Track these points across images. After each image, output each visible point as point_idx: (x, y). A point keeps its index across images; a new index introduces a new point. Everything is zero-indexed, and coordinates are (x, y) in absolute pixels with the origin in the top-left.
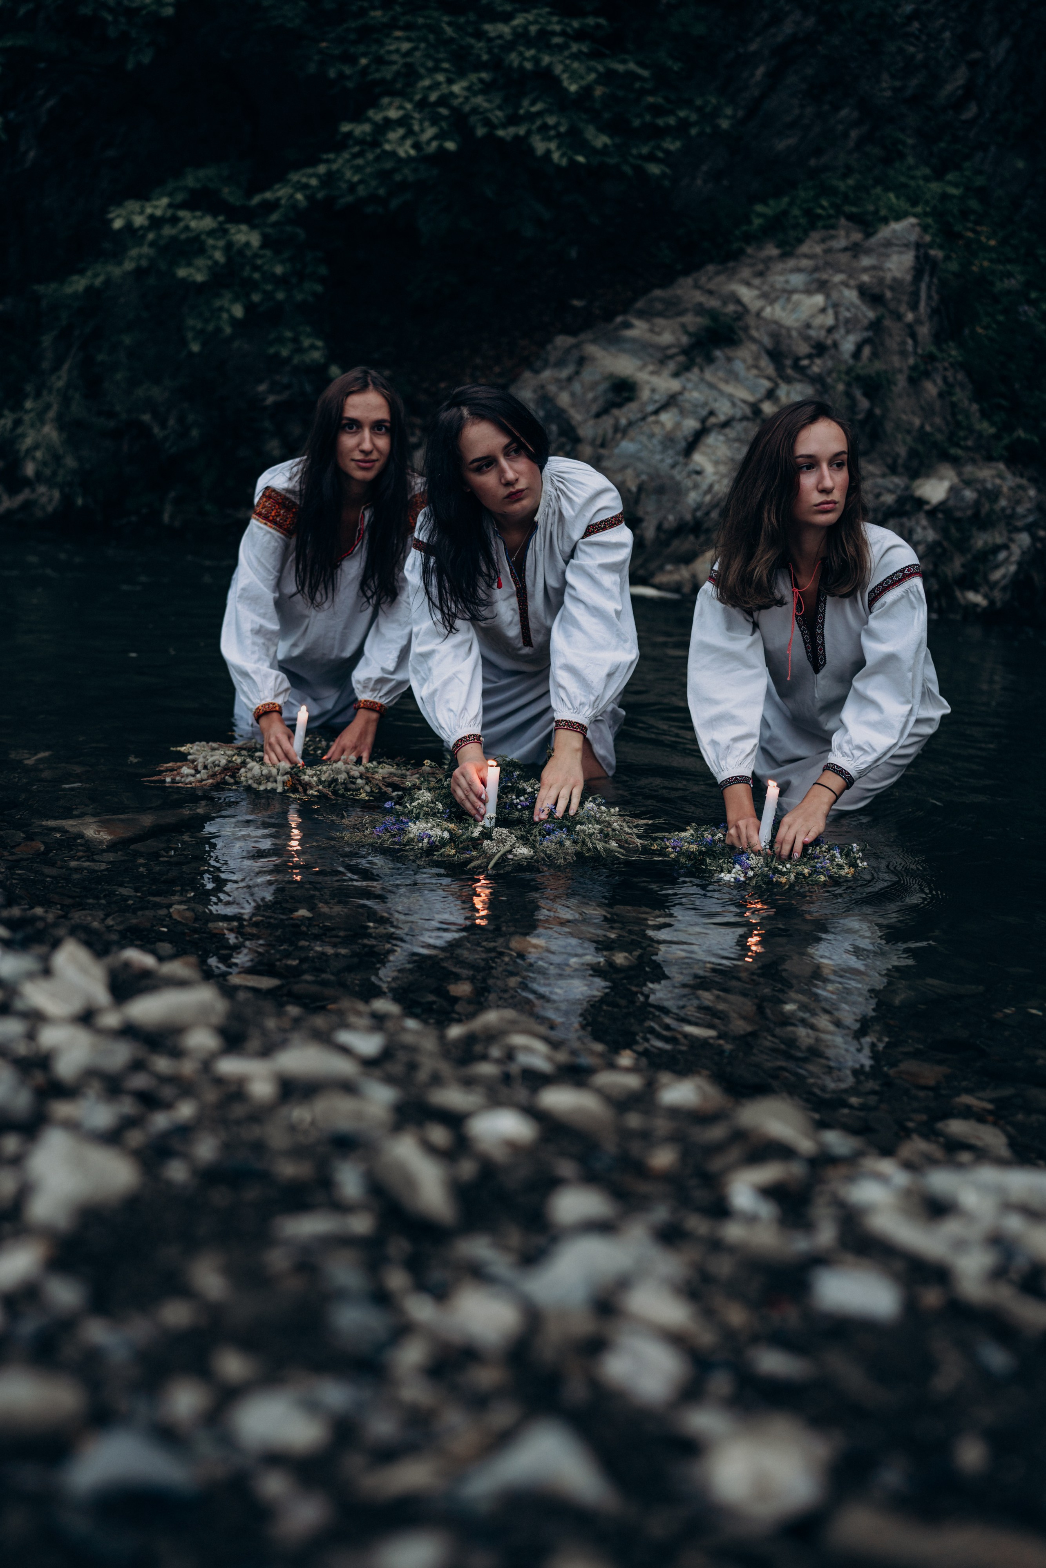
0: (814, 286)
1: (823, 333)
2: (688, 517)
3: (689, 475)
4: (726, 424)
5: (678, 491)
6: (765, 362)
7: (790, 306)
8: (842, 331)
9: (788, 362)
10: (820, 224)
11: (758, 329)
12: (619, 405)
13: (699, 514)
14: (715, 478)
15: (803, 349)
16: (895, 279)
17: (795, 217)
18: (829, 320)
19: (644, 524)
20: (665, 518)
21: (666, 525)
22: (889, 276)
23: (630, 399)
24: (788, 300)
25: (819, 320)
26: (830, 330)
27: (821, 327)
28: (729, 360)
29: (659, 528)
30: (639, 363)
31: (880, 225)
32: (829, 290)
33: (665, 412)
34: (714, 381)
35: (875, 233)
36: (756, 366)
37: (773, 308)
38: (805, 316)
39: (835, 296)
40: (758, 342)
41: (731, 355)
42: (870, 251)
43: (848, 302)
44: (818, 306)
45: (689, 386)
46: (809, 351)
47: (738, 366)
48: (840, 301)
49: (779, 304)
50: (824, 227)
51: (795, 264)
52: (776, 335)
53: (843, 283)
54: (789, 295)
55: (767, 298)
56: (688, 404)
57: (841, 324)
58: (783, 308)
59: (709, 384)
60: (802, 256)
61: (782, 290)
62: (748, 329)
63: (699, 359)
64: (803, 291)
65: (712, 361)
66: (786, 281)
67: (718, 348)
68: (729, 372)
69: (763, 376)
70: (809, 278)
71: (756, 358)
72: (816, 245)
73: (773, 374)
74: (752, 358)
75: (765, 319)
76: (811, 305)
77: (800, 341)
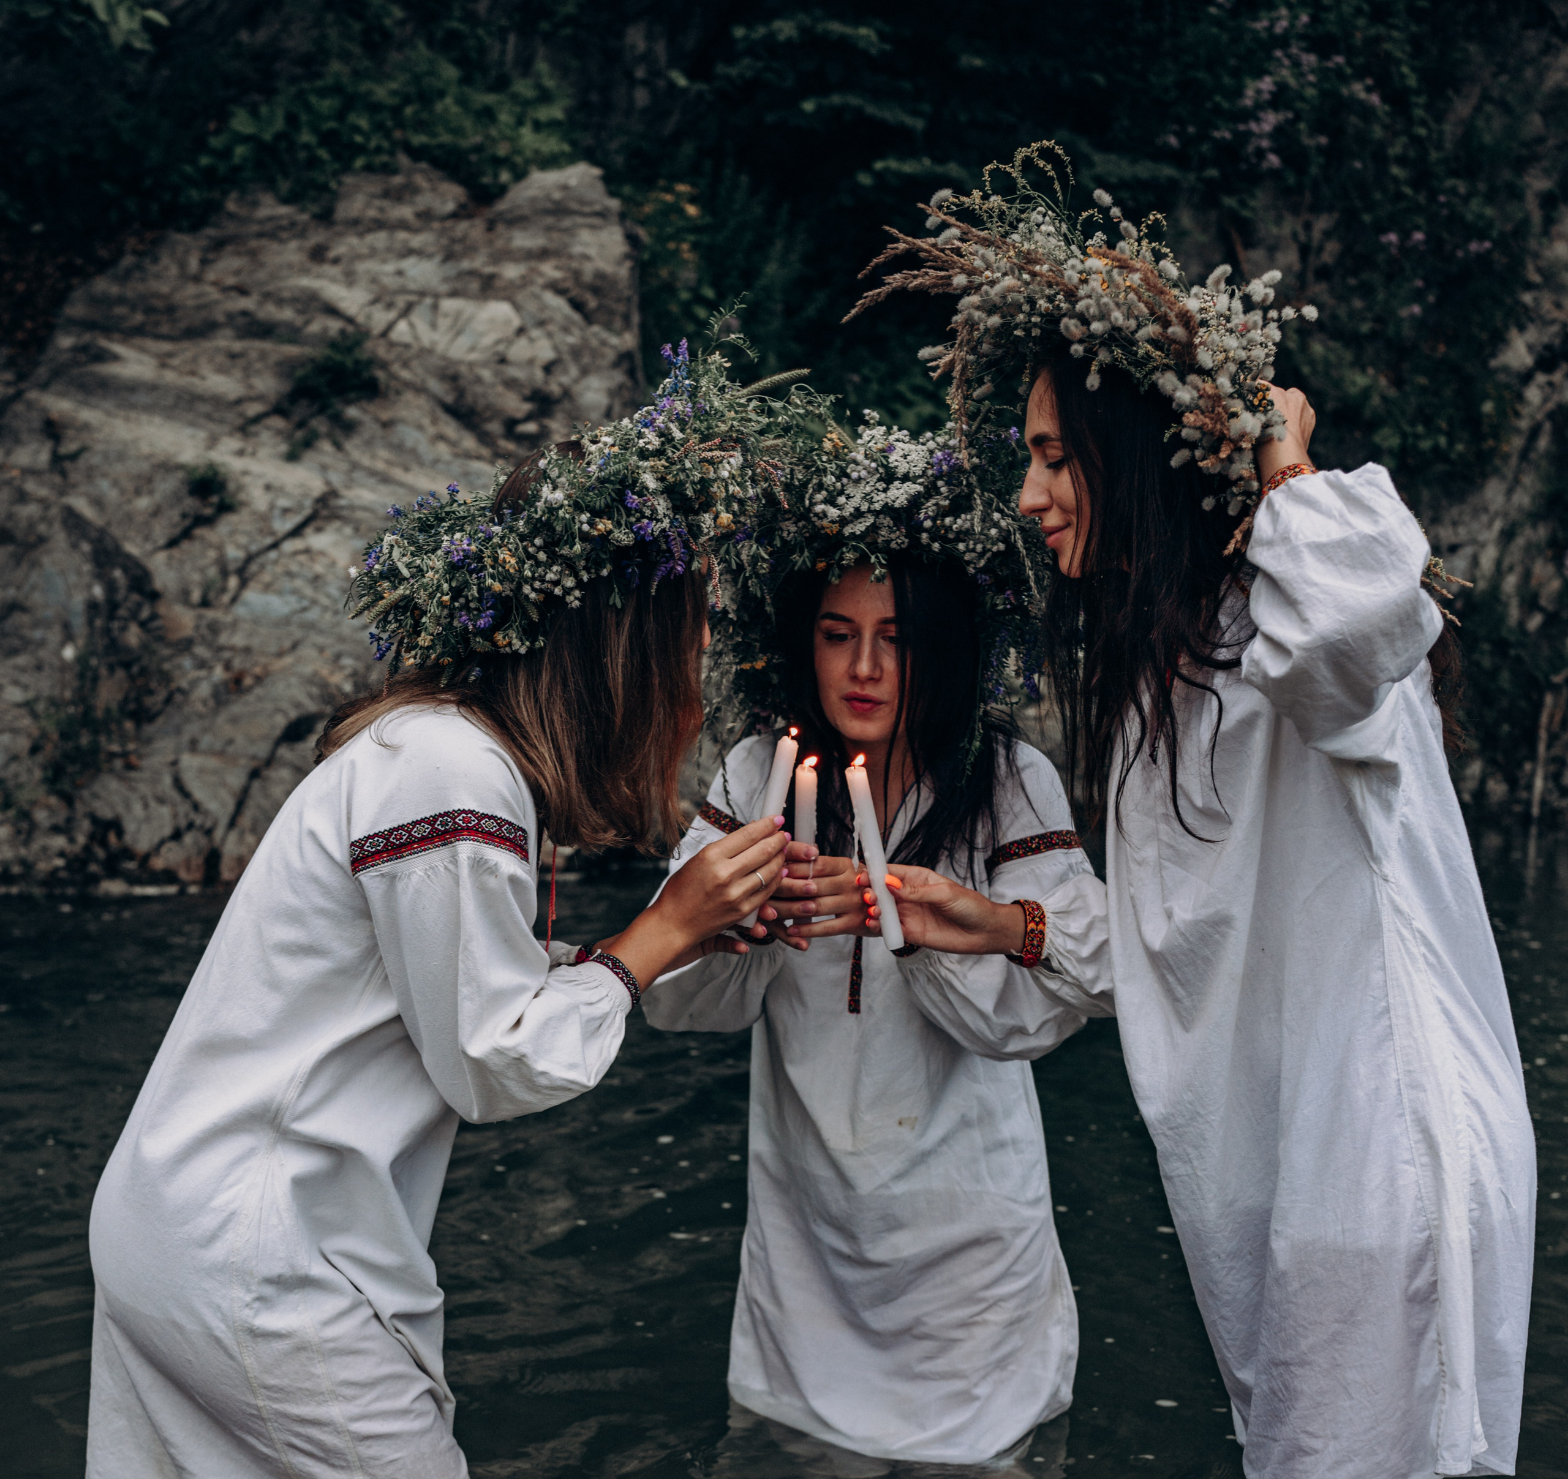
0: (474, 286)
1: (539, 374)
6: (450, 428)
7: (443, 323)
8: (574, 371)
9: (495, 427)
10: (359, 162)
11: (406, 364)
12: (208, 521)
15: (515, 405)
16: (600, 275)
17: (307, 146)
18: (545, 351)
22: (588, 269)
23: (226, 507)
24: (435, 307)
25: (520, 350)
26: (549, 368)
27: (531, 362)
28: (387, 425)
30: (202, 435)
31: (505, 176)
32: (509, 294)
33: (319, 530)
34: (380, 466)
35: (503, 190)
36: (441, 437)
37: (412, 326)
38: (488, 340)
39: (531, 306)
40: (420, 389)
41: (385, 416)
42: (516, 221)
43: (558, 317)
44: (508, 322)
45: (336, 479)
46: (527, 407)
47: (410, 436)
48: (546, 315)
49: (419, 318)
50: (369, 168)
51: (379, 239)
52: (451, 376)
53: (525, 282)
54: (428, 301)
55: (390, 306)
56: (360, 514)
57: (567, 357)
58: (434, 326)
59: (372, 473)
60: (379, 225)
61: (403, 291)
62: (384, 365)
63: (320, 424)
64: (454, 294)
65: (350, 428)
66: (400, 273)
67: (349, 402)
68: (398, 447)
69: (468, 456)
70: (451, 269)
71: (435, 421)
72: (385, 203)
73: (485, 452)
74: (426, 422)
75: (407, 346)
76: (492, 321)
77: (500, 389)
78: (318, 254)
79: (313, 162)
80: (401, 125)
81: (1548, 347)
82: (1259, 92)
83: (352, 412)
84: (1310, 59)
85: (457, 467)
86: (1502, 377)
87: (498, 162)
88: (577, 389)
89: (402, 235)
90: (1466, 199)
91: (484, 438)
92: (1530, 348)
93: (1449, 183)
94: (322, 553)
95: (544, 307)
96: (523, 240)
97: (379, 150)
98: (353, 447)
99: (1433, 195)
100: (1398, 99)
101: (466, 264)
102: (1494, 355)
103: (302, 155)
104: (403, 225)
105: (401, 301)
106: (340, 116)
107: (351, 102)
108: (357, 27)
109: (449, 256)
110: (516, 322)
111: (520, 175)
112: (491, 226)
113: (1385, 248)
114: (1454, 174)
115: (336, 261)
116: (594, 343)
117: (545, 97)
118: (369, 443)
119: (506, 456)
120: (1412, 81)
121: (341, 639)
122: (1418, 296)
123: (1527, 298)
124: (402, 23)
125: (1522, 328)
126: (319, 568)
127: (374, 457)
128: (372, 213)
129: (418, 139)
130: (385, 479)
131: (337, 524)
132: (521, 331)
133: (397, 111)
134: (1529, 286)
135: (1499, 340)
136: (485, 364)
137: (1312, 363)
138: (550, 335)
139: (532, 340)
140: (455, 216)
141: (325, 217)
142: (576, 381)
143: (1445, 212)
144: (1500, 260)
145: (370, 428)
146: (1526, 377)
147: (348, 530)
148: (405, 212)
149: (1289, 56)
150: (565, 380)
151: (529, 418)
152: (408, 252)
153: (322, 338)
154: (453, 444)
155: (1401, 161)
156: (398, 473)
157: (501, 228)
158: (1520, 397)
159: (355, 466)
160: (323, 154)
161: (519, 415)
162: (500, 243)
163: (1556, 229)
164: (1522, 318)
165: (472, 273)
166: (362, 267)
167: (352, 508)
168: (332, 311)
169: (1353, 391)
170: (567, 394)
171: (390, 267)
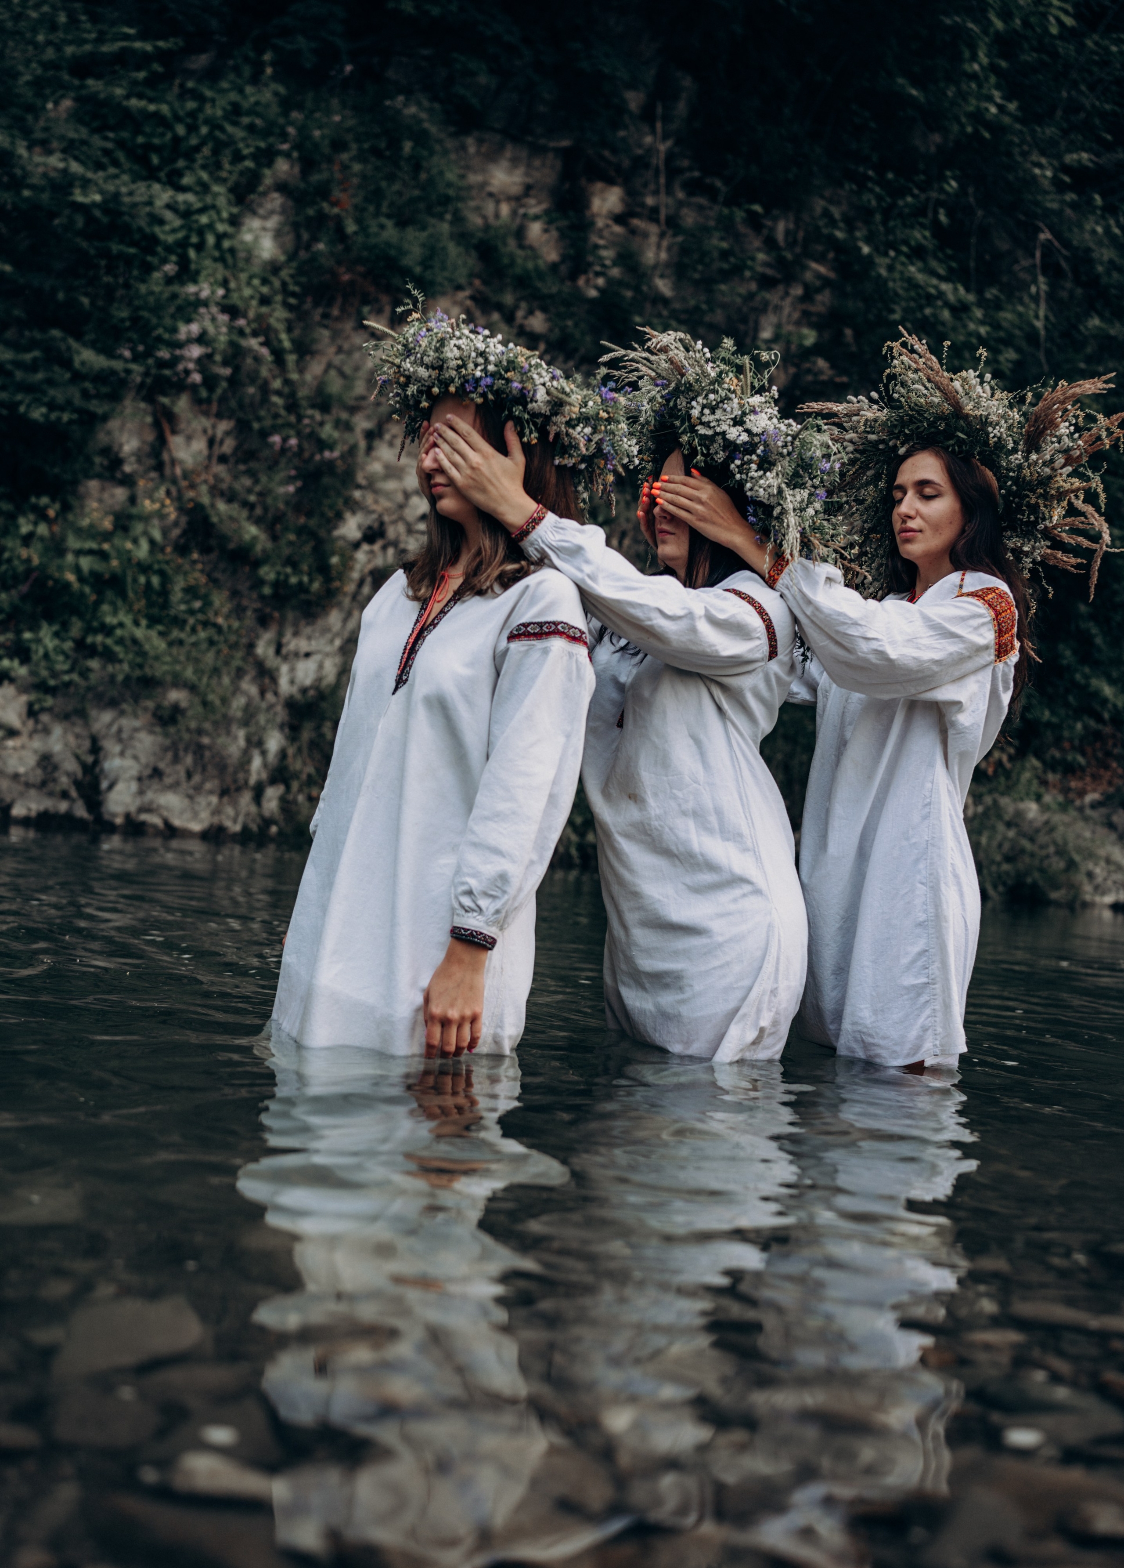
81: (370, 528)
82: (189, 332)
84: (224, 318)
86: (341, 543)
90: (322, 424)
92: (359, 527)
93: (310, 412)
99: (300, 418)
100: (279, 355)
102: (335, 527)
113: (271, 446)
114: (313, 406)
120: (287, 344)
122: (290, 480)
123: (357, 494)
125: (354, 513)
134: (359, 487)
135: (339, 517)
137: (218, 514)
143: (308, 430)
144: (340, 466)
146: (356, 545)
149: (209, 313)
155: (279, 393)
158: (352, 558)
163: (374, 454)
164: (354, 506)
169: (247, 537)
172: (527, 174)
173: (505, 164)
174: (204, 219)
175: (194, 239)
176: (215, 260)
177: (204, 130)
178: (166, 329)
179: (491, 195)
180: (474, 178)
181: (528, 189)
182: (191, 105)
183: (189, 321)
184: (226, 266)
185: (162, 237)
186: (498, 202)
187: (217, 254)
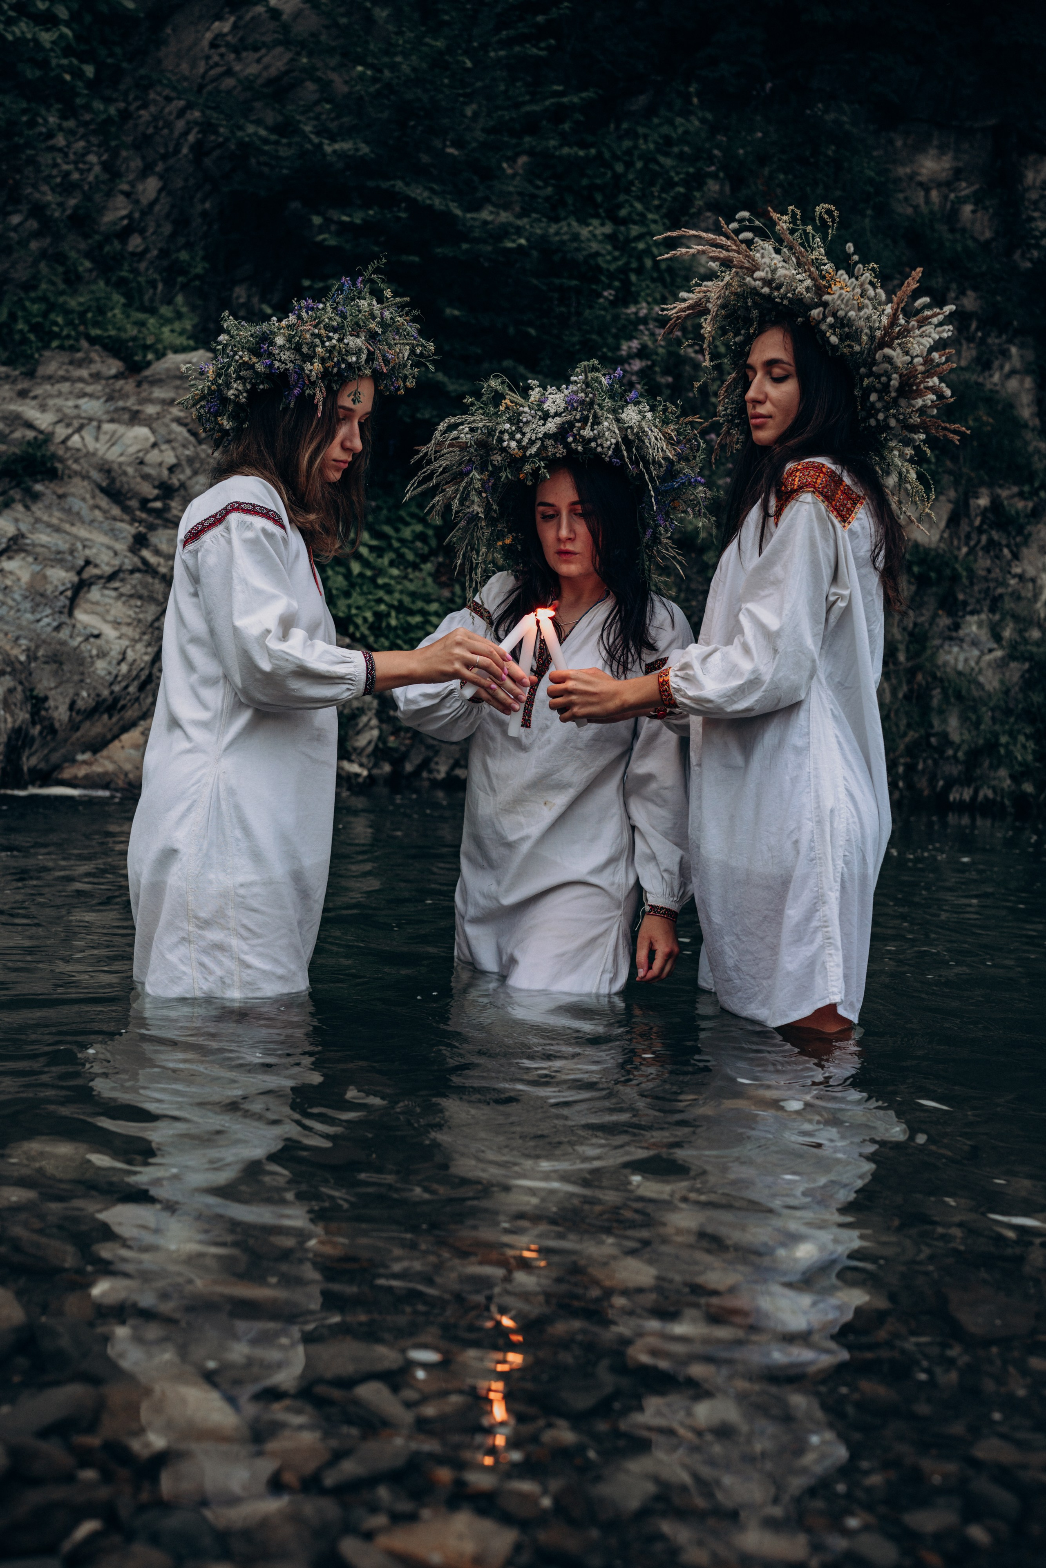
0: (126, 416)
1: (165, 473)
2: (106, 693)
3: (87, 639)
4: (112, 577)
5: (80, 661)
6: (104, 502)
7: (103, 438)
8: (188, 472)
9: (134, 503)
10: (55, 344)
11: (76, 461)
13: (117, 688)
14: (125, 643)
15: (148, 490)
17: (21, 331)
18: (170, 458)
19: (51, 703)
20: (77, 694)
21: (80, 704)
24: (99, 428)
25: (153, 457)
26: (172, 469)
27: (160, 464)
28: (61, 497)
29: (72, 706)
31: (150, 356)
32: (148, 422)
33: (10, 558)
34: (55, 521)
35: (149, 364)
36: (97, 507)
37: (83, 438)
38: (132, 450)
39: (163, 431)
40: (86, 477)
41: (60, 491)
42: (156, 382)
43: (180, 438)
44: (147, 439)
45: (24, 528)
46: (156, 492)
47: (76, 504)
48: (173, 436)
49: (88, 435)
50: (61, 348)
51: (65, 387)
52: (106, 469)
53: (159, 416)
54: (95, 424)
55: (68, 425)
56: (39, 550)
57: (184, 463)
58: (97, 439)
59: (49, 525)
60: (65, 379)
61: (78, 417)
62: (62, 460)
63: (16, 494)
64: (112, 421)
65: (36, 497)
66: (77, 407)
67: (37, 481)
68: (69, 511)
69: (114, 519)
70: (111, 406)
71: (93, 497)
72: (71, 368)
73: (126, 517)
74: (88, 496)
75: (78, 450)
76: (136, 438)
77: (139, 479)
78: (23, 394)
79: (24, 341)
80: (84, 322)
83: (38, 487)
85: (106, 525)
87: (146, 348)
88: (189, 483)
89: (80, 385)
91: (126, 509)
94: (11, 573)
95: (170, 432)
96: (158, 393)
97: (68, 337)
98: (38, 509)
101: (121, 404)
103: (17, 337)
104: (81, 380)
105: (76, 424)
106: (45, 315)
107: (52, 307)
108: (60, 269)
109: (110, 398)
110: (152, 439)
111: (160, 355)
112: (139, 384)
115: (35, 398)
116: (203, 455)
117: (179, 316)
118: (49, 507)
119: (140, 522)
121: (20, 627)
124: (90, 271)
126: (8, 582)
127: (51, 515)
128: (61, 373)
129: (95, 332)
130: (57, 530)
131: (23, 555)
132: (155, 445)
133: (82, 315)
136: (130, 464)
138: (173, 449)
139: (161, 451)
140: (116, 377)
141: (30, 374)
142: (190, 478)
145: (50, 497)
147: (30, 559)
148: (84, 373)
149: (648, 329)
150: (182, 477)
151: (156, 499)
152: (84, 395)
153: (22, 441)
154: (105, 512)
156: (67, 527)
157: (145, 386)
159: (38, 520)
160: (32, 337)
161: (151, 497)
162: (144, 394)
165: (124, 409)
166: (51, 402)
167: (34, 545)
168: (30, 425)
170: (183, 485)
171: (71, 403)
172: (956, 159)
173: (933, 152)
174: (641, 246)
175: (634, 265)
176: (653, 280)
177: (639, 165)
178: (610, 350)
179: (921, 184)
180: (903, 171)
181: (957, 173)
182: (627, 144)
183: (630, 338)
184: (665, 286)
185: (604, 266)
186: (927, 191)
187: (655, 275)
